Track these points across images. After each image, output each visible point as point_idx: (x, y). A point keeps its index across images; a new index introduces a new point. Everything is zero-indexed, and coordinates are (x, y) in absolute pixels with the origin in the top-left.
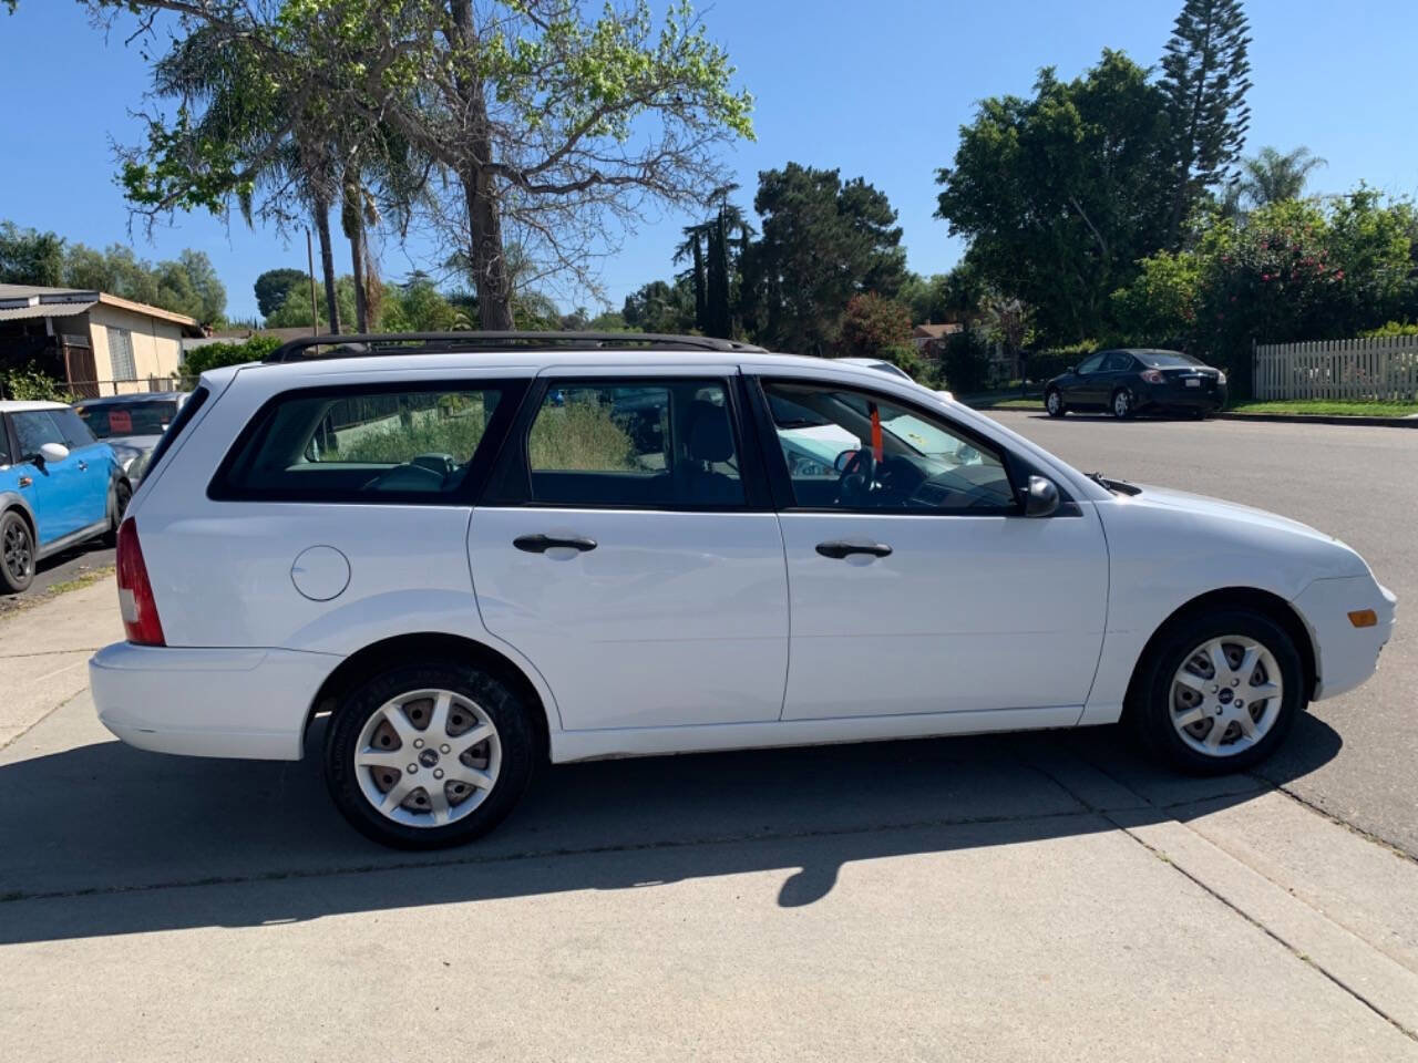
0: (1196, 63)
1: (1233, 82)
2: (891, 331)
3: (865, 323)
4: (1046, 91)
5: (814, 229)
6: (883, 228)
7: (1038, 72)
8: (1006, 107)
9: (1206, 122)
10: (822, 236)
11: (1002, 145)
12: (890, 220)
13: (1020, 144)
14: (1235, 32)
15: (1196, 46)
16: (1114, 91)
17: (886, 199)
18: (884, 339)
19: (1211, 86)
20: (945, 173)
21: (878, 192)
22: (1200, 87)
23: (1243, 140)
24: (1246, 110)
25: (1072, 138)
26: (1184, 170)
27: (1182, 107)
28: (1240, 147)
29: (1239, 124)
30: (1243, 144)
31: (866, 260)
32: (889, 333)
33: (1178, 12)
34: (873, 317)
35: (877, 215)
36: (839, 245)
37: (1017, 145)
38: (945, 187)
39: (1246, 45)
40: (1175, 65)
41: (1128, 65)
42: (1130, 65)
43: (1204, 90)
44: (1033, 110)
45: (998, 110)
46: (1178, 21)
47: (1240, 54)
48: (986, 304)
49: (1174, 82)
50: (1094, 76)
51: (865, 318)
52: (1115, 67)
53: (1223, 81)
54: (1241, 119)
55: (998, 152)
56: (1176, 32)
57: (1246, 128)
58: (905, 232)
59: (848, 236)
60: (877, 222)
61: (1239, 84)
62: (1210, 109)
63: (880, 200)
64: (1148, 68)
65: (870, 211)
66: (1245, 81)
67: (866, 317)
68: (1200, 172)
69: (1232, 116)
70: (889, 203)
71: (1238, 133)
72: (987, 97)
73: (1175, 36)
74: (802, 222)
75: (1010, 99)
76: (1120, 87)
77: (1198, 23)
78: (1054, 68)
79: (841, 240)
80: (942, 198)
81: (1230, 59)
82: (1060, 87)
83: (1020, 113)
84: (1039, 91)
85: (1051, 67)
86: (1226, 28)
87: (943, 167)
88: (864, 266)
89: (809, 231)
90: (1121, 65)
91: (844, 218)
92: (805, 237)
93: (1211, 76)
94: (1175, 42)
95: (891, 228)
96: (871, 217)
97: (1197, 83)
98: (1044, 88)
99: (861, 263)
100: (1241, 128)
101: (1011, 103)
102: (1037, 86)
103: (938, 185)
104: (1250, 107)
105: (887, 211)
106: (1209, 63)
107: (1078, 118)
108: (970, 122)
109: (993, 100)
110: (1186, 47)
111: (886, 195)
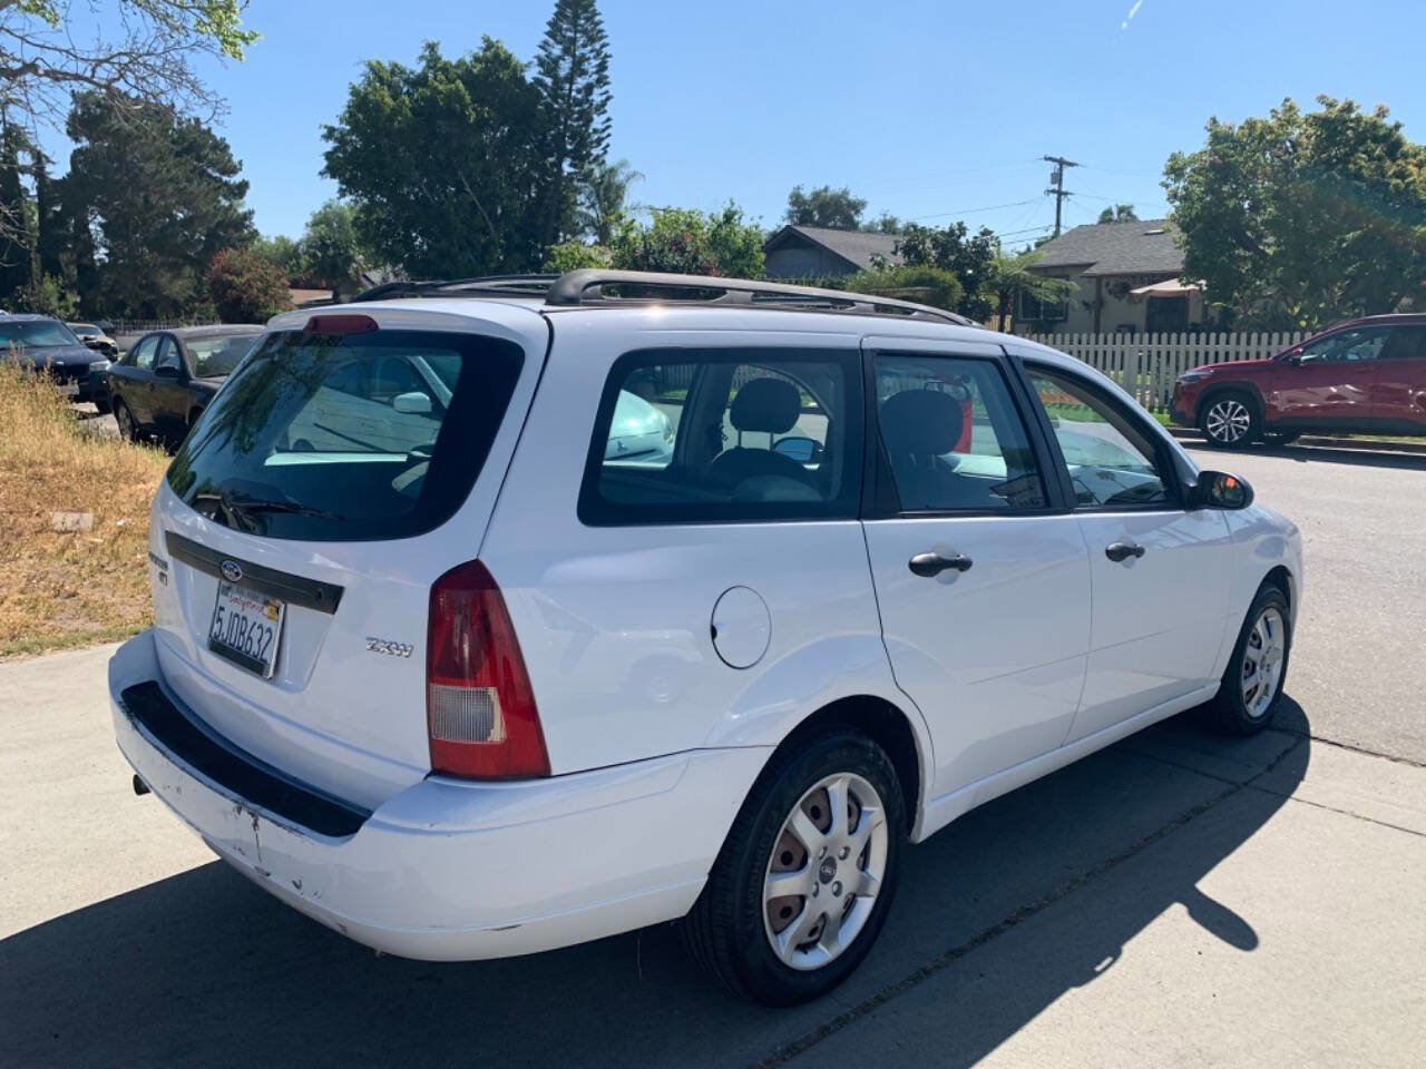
0: (565, 67)
1: (597, 91)
2: (270, 292)
3: (238, 281)
4: (432, 64)
5: (150, 167)
6: (225, 178)
7: (424, 45)
8: (393, 73)
9: (575, 124)
10: (158, 177)
11: (395, 112)
12: (233, 170)
13: (413, 114)
14: (597, 46)
15: (566, 51)
16: (498, 77)
17: (227, 147)
18: (262, 300)
19: (579, 91)
20: (331, 130)
21: (218, 138)
22: (570, 90)
23: (608, 146)
24: (608, 120)
25: (464, 117)
26: (558, 164)
27: (556, 106)
28: (605, 152)
29: (604, 131)
30: (608, 149)
31: (212, 211)
32: (266, 294)
33: (550, 17)
34: (248, 276)
35: (217, 163)
36: (180, 190)
37: (410, 115)
38: (330, 145)
39: (608, 59)
40: (549, 66)
41: (509, 57)
42: (510, 56)
43: (573, 94)
44: (421, 81)
45: (386, 76)
46: (549, 24)
47: (602, 67)
48: (357, 272)
49: (549, 81)
50: (477, 59)
51: (237, 275)
52: (497, 55)
53: (589, 89)
54: (603, 127)
55: (391, 118)
56: (547, 33)
57: (609, 135)
58: (251, 185)
59: (189, 181)
60: (218, 171)
61: (602, 94)
62: (579, 112)
63: (221, 147)
64: (526, 63)
65: (210, 156)
66: (606, 92)
67: (239, 274)
68: (572, 170)
69: (598, 122)
70: (231, 151)
71: (603, 139)
72: (374, 59)
73: (546, 37)
74: (129, 157)
75: (396, 65)
76: (504, 75)
77: (567, 30)
78: (438, 43)
79: (182, 186)
80: (328, 156)
81: (594, 70)
82: (446, 64)
83: (407, 81)
84: (424, 63)
85: (435, 41)
86: (592, 40)
87: (329, 124)
88: (209, 218)
89: (141, 169)
90: (503, 55)
91: (183, 160)
92: (137, 175)
93: (581, 82)
94: (546, 43)
95: (236, 179)
96: (212, 164)
97: (567, 86)
98: (429, 61)
99: (208, 212)
100: (604, 135)
101: (396, 70)
102: (422, 58)
103: (323, 141)
104: (612, 116)
105: (230, 160)
106: (578, 69)
107: (468, 98)
108: (358, 81)
109: (378, 63)
110: (557, 51)
111: (227, 142)
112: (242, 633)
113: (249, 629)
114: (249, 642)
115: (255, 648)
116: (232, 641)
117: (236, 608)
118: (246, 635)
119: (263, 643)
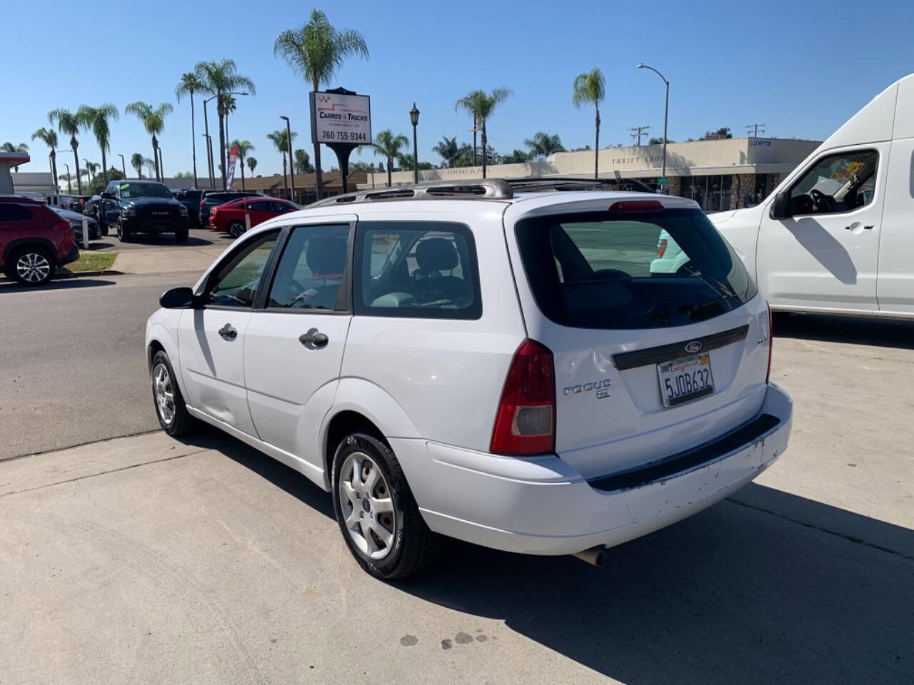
112: (689, 383)
113: (692, 378)
114: (695, 384)
115: (701, 384)
116: (683, 391)
117: (679, 373)
118: (692, 382)
119: (704, 379)
